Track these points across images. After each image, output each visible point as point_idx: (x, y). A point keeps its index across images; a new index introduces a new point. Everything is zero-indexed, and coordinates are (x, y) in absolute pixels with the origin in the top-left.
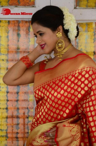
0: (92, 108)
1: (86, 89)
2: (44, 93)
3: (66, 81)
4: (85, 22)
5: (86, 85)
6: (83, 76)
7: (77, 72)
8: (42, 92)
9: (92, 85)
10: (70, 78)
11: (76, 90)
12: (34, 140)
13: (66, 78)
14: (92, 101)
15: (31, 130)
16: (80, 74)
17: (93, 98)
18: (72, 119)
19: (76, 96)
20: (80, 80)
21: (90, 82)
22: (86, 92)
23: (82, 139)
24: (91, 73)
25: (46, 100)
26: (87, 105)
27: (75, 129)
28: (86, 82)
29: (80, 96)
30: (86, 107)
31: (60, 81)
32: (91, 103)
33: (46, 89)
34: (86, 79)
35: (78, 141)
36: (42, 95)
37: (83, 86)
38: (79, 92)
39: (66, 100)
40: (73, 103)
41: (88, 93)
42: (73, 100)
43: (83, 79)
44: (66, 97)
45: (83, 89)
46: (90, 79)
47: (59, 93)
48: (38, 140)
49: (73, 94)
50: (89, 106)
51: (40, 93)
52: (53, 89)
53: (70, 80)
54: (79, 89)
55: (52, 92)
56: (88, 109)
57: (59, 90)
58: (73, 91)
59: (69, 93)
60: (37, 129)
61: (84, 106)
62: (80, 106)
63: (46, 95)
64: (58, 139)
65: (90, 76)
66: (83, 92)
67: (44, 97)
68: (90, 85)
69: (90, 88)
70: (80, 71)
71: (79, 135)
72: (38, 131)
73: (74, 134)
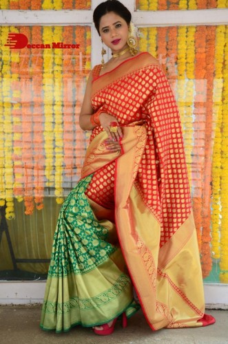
0: (157, 108)
1: (151, 88)
2: (105, 98)
3: (130, 81)
4: (146, 26)
5: (151, 85)
6: (147, 75)
7: (141, 70)
8: (102, 97)
9: (157, 84)
10: (133, 77)
11: (140, 91)
12: (96, 149)
13: (129, 78)
14: (157, 100)
15: (91, 140)
16: (144, 72)
17: (158, 97)
18: (137, 122)
19: (141, 97)
20: (144, 79)
21: (155, 81)
22: (151, 91)
23: (148, 140)
24: (155, 71)
25: (109, 105)
26: (152, 105)
27: (140, 131)
28: (151, 81)
29: (144, 97)
30: (151, 108)
31: (122, 81)
32: (156, 103)
33: (106, 93)
34: (151, 78)
35: (144, 141)
36: (103, 100)
37: (147, 85)
38: (144, 93)
39: (131, 101)
40: (138, 105)
41: (153, 93)
42: (137, 102)
43: (147, 78)
44: (130, 98)
45: (147, 89)
46: (155, 77)
47: (122, 94)
48: (100, 148)
49: (137, 95)
50: (154, 106)
51: (99, 99)
52: (115, 90)
53: (133, 80)
54: (144, 90)
55: (115, 94)
56: (153, 109)
57: (122, 90)
58: (137, 92)
59: (133, 93)
60: (97, 137)
61: (149, 107)
62: (144, 109)
63: (108, 99)
64: (123, 142)
65: (155, 74)
66: (148, 92)
67: (105, 102)
68: (155, 84)
69: (155, 88)
70: (143, 70)
71: (145, 136)
72: (100, 139)
73: (139, 135)
